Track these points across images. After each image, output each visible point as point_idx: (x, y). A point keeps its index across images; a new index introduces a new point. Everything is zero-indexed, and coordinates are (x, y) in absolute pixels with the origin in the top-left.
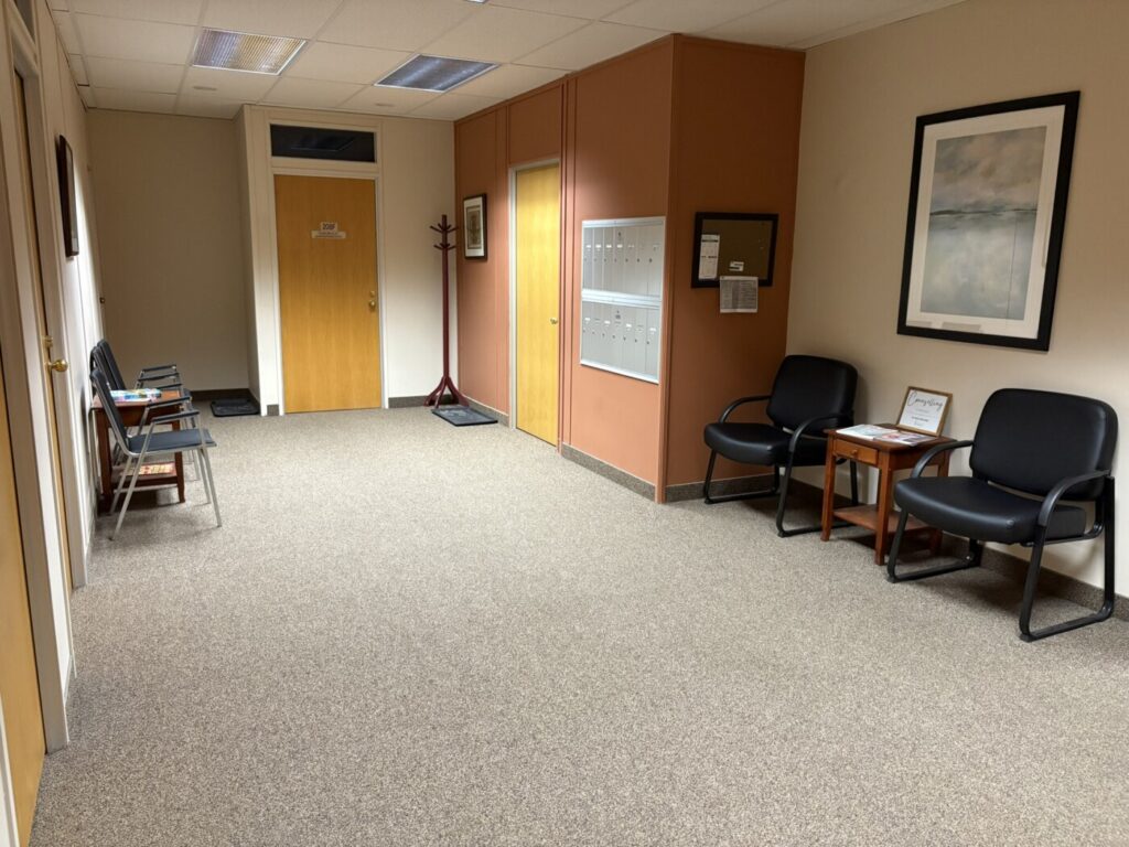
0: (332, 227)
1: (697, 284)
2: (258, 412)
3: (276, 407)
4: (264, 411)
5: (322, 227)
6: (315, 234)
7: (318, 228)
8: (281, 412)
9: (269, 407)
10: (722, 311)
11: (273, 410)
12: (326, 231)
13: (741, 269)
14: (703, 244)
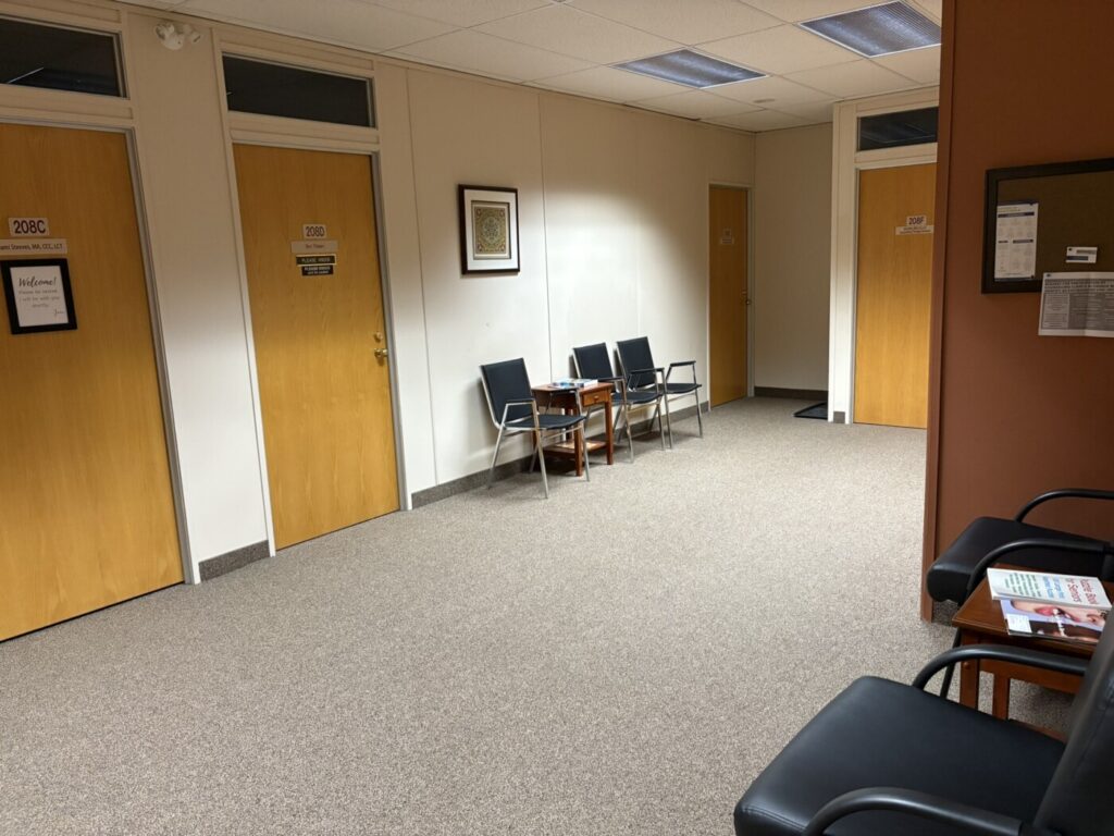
0: (919, 221)
1: (992, 286)
2: (825, 418)
3: (843, 414)
4: (831, 417)
5: (908, 221)
6: (899, 230)
7: (902, 223)
8: (847, 421)
9: (836, 413)
10: (1043, 332)
11: (839, 417)
12: (912, 226)
13: (1092, 259)
14: (999, 220)
